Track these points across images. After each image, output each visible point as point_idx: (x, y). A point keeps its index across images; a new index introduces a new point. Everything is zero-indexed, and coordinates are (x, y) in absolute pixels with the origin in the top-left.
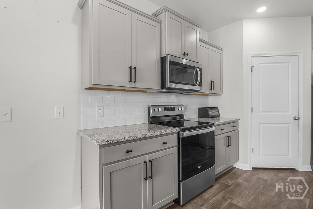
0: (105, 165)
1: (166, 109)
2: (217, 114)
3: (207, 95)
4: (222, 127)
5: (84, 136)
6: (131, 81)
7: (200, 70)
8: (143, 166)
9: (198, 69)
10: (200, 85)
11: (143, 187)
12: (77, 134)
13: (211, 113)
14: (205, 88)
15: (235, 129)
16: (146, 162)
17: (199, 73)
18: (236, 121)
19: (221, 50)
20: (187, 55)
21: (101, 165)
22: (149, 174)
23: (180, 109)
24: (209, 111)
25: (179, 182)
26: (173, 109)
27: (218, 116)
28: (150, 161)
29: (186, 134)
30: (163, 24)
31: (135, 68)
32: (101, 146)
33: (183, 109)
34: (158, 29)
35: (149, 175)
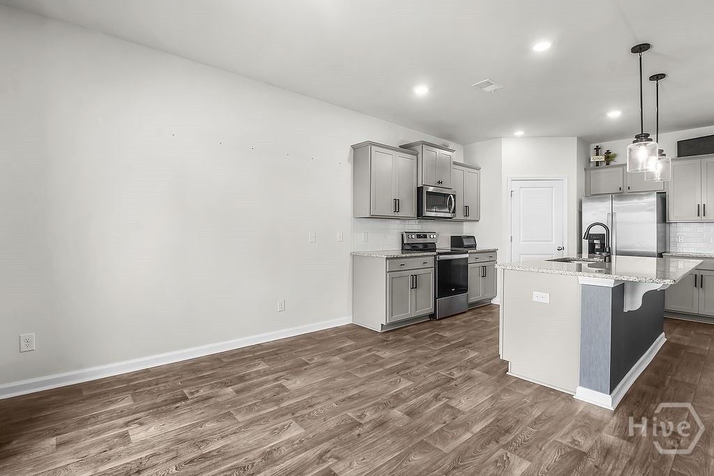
0: (389, 272)
1: (419, 236)
2: (473, 243)
3: (462, 221)
4: (476, 256)
6: (395, 211)
7: (454, 196)
8: (410, 279)
9: (452, 196)
10: (454, 212)
11: (411, 294)
13: (466, 243)
14: (460, 215)
15: (491, 259)
16: (412, 276)
17: (453, 199)
18: (494, 251)
19: (479, 169)
20: (442, 182)
21: (387, 272)
22: (415, 286)
23: (432, 236)
24: (464, 240)
25: (435, 299)
26: (425, 237)
27: (474, 246)
28: (415, 276)
29: (442, 257)
30: (420, 156)
31: (399, 200)
32: (386, 259)
33: (435, 236)
34: (415, 161)
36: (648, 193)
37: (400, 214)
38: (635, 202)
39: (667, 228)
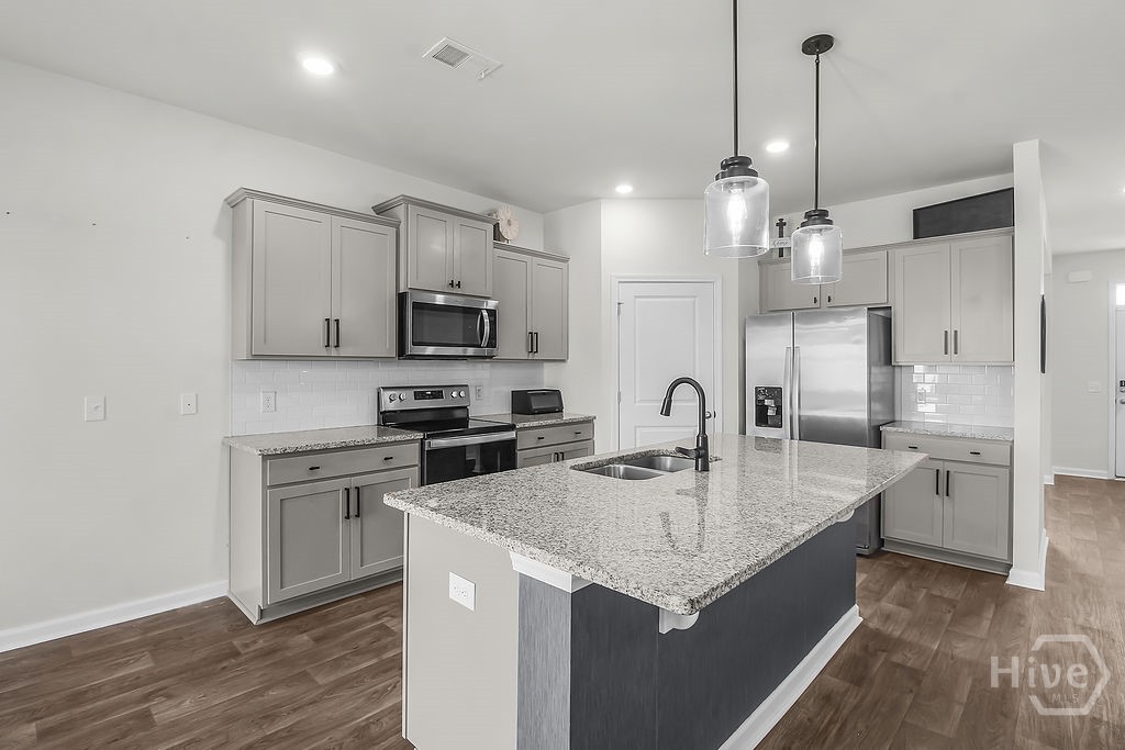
0: (271, 487)
1: (419, 395)
2: (557, 405)
4: (539, 433)
5: (237, 446)
6: (328, 346)
8: (341, 496)
9: (485, 313)
10: (493, 345)
11: (343, 529)
12: (223, 443)
13: (537, 404)
15: (580, 438)
16: (348, 490)
17: (487, 320)
18: (589, 421)
20: (459, 285)
21: (265, 487)
22: (355, 513)
23: (455, 394)
24: (533, 399)
26: (438, 395)
27: (557, 411)
28: (357, 488)
30: (402, 228)
31: (337, 321)
32: (265, 457)
33: (463, 394)
34: (391, 238)
35: (353, 511)
36: (852, 308)
37: (343, 352)
38: (831, 326)
39: (897, 376)
